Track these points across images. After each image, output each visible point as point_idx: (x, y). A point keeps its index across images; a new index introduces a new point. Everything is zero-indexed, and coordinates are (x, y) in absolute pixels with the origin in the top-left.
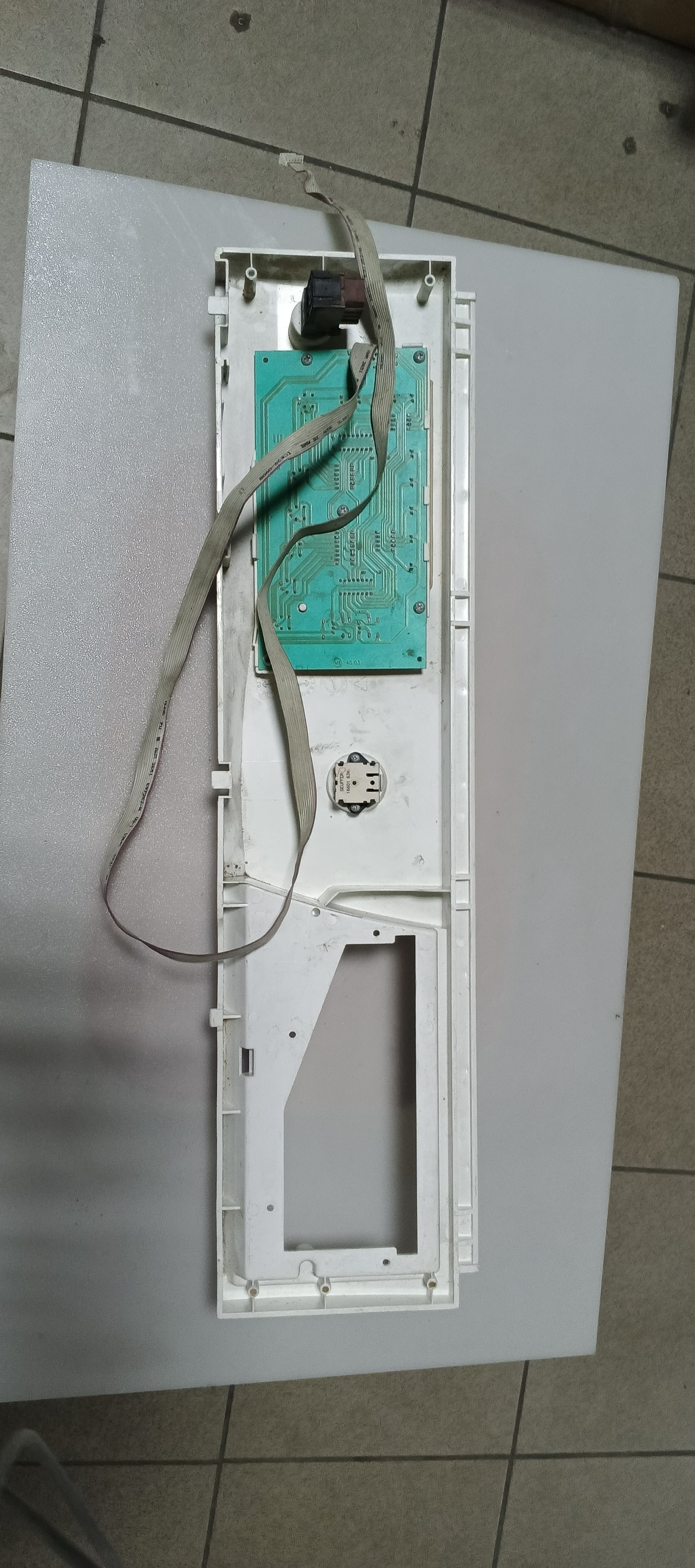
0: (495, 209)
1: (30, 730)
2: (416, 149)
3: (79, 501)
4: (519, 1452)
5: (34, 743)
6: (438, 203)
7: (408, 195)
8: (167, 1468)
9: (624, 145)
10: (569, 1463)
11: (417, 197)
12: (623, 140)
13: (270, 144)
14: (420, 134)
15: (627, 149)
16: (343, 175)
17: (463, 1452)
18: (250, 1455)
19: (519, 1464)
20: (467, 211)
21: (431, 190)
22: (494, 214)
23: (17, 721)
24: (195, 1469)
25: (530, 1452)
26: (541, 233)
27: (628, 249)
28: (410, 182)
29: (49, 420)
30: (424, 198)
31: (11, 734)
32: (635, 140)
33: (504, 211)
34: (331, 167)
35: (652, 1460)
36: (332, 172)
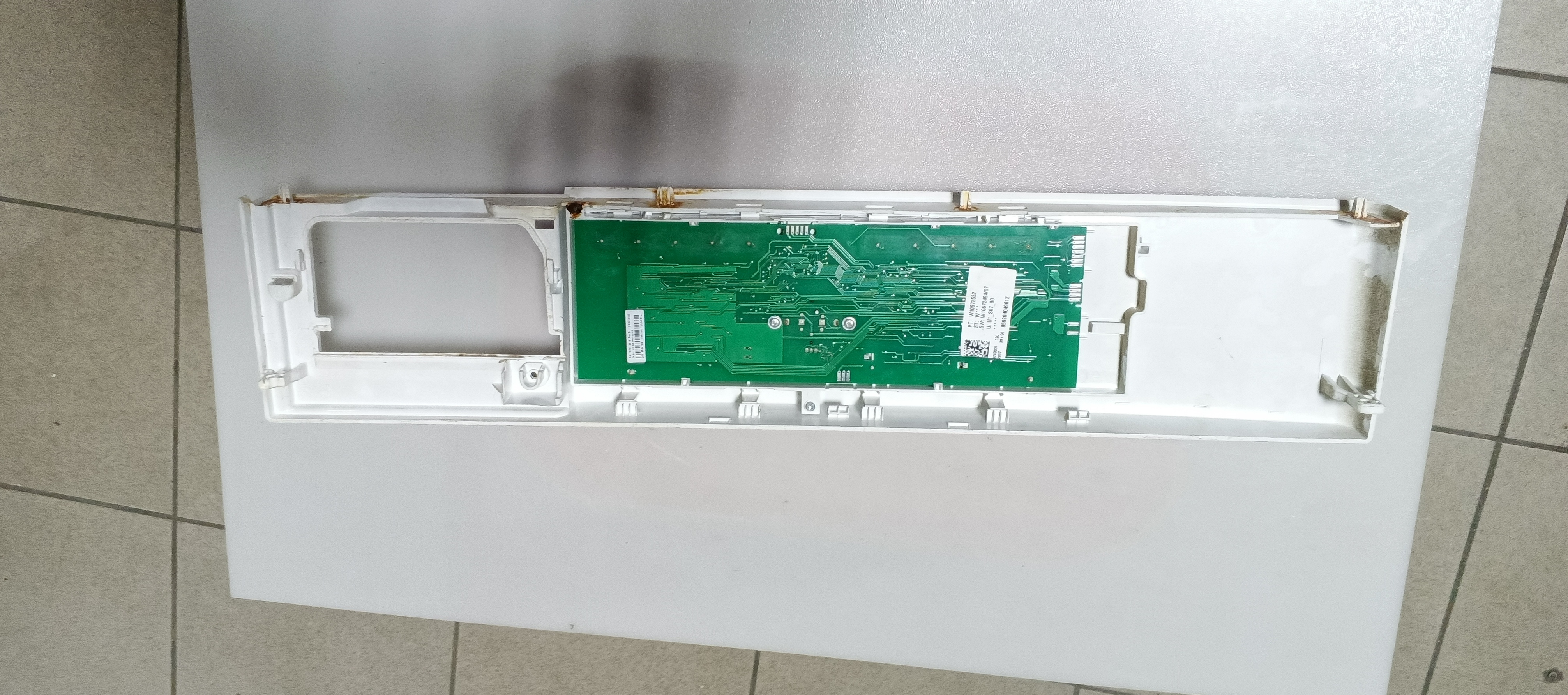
0: (1480, 526)
1: (947, 74)
2: (1548, 442)
3: (1197, 122)
4: (179, 524)
5: (933, 79)
6: (1486, 465)
7: (1496, 433)
8: (173, 175)
9: (1555, 670)
10: (167, 575)
11: (1493, 442)
12: (1560, 669)
13: (1551, 284)
14: (1564, 446)
15: (1550, 673)
16: (1517, 362)
17: (180, 470)
18: (183, 257)
19: (169, 523)
20: (1478, 496)
21: (1501, 458)
22: (1474, 526)
23: (957, 61)
24: (171, 204)
25: (179, 537)
26: (1453, 577)
27: (1436, 671)
28: (1509, 434)
29: (1286, 89)
30: (1492, 449)
31: (944, 55)
32: (1561, 682)
33: (1478, 535)
34: (1525, 349)
35: (169, 659)
36: (1520, 351)
